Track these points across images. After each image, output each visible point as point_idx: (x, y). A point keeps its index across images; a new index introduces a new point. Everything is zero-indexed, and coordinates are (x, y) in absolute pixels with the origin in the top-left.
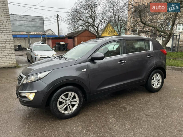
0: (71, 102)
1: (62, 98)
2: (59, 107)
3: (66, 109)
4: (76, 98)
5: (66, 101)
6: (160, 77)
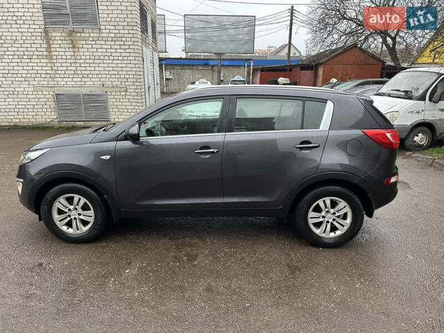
0: (80, 214)
1: (61, 203)
2: (56, 217)
3: (69, 224)
4: (90, 209)
5: (70, 210)
6: (348, 210)
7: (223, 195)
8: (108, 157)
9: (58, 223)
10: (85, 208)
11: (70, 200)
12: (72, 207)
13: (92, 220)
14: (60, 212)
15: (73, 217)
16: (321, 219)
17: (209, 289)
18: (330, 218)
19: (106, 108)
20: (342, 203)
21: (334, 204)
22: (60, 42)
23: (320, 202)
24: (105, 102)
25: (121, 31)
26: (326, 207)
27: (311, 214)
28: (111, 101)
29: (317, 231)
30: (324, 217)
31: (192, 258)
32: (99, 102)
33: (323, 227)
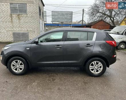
0: (19, 66)
1: (14, 63)
2: (12, 67)
3: (16, 69)
4: (22, 65)
5: (16, 65)
6: (101, 65)
7: (63, 60)
8: (29, 49)
9: (12, 69)
10: (21, 64)
11: (17, 62)
12: (17, 64)
13: (23, 68)
14: (13, 65)
15: (17, 67)
16: (93, 68)
17: (59, 89)
18: (96, 67)
19: (28, 37)
20: (100, 63)
21: (97, 63)
22: (15, 18)
23: (93, 63)
24: (28, 35)
25: (33, 15)
26: (95, 64)
27: (90, 66)
28: (30, 35)
29: (92, 72)
30: (94, 67)
31: (54, 80)
32: (26, 35)
33: (94, 70)
